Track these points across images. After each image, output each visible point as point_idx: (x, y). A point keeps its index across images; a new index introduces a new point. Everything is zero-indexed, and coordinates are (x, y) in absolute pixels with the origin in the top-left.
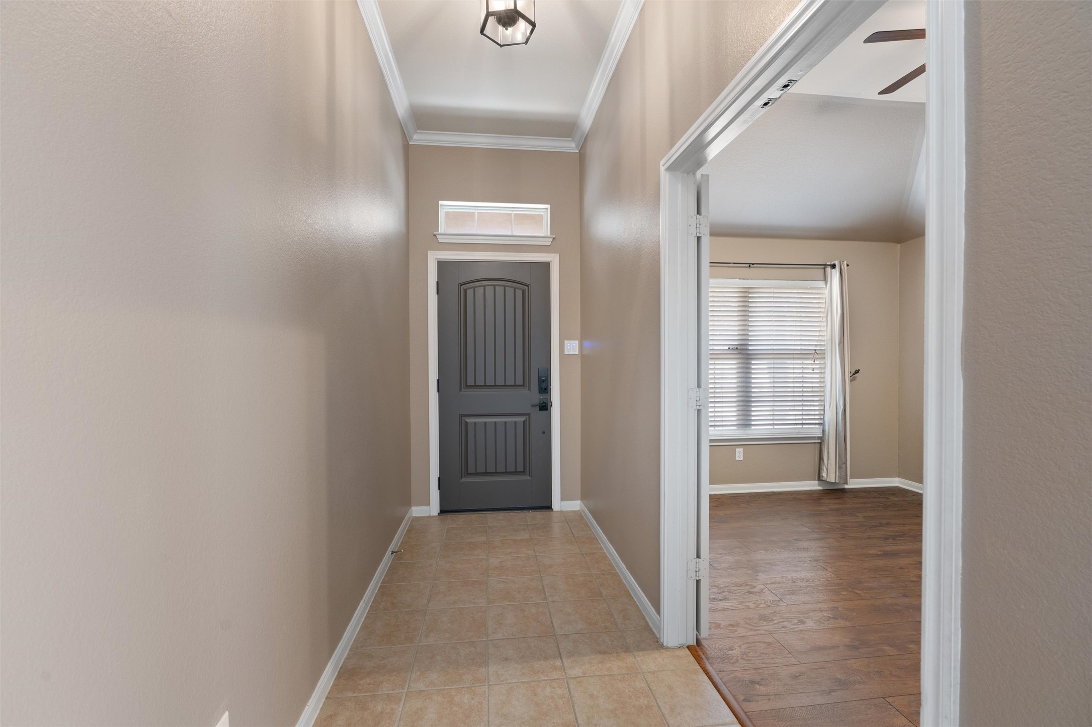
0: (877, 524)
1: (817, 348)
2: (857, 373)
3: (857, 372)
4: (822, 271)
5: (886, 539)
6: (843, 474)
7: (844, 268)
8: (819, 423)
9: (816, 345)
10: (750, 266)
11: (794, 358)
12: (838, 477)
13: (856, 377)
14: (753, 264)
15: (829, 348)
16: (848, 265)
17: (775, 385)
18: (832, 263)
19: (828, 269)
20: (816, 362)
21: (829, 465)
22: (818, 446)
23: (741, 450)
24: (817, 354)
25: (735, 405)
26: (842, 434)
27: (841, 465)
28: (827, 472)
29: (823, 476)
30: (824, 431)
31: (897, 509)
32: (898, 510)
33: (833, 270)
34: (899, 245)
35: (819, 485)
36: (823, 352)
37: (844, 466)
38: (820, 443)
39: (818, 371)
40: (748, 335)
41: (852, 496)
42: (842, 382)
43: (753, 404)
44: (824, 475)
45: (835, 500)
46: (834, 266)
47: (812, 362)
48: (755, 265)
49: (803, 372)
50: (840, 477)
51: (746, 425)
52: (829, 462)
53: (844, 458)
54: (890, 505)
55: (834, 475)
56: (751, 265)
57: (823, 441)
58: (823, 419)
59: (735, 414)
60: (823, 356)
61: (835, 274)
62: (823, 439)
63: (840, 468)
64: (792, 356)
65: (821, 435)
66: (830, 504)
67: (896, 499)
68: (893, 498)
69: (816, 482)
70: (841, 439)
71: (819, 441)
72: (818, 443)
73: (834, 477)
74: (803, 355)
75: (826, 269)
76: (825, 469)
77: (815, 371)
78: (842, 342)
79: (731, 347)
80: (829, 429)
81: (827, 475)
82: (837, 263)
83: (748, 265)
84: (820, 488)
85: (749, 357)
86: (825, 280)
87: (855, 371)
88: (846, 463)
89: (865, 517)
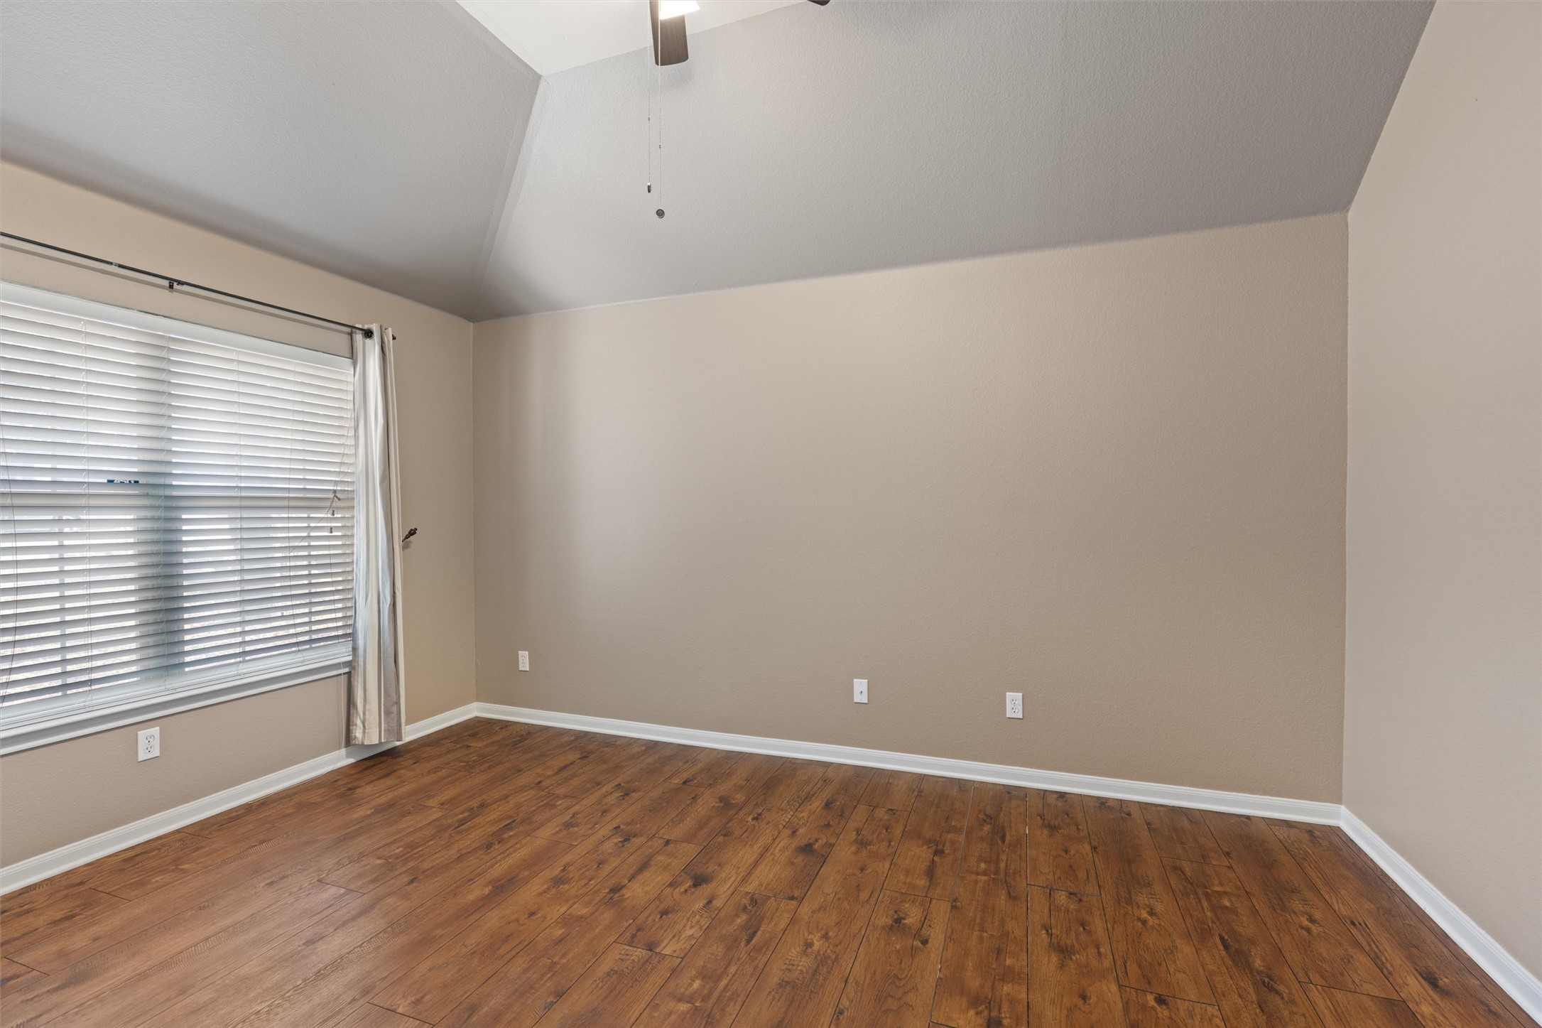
0: (466, 814)
1: (339, 488)
2: (412, 534)
3: (412, 532)
4: (347, 338)
5: (489, 846)
6: (394, 724)
7: (389, 341)
8: (343, 635)
9: (336, 483)
10: (171, 287)
11: (289, 508)
12: (385, 730)
13: (410, 542)
14: (180, 283)
15: (361, 487)
16: (394, 338)
17: (246, 567)
18: (366, 327)
19: (359, 337)
20: (335, 516)
21: (367, 713)
22: (344, 679)
23: (155, 731)
24: (338, 501)
25: (132, 623)
26: (391, 650)
27: (390, 709)
28: (364, 727)
29: (355, 738)
30: (355, 649)
31: (487, 765)
32: (489, 767)
33: (368, 341)
34: (472, 324)
35: (348, 756)
36: (350, 496)
37: (395, 708)
38: (349, 673)
39: (339, 534)
40: (170, 451)
41: (411, 762)
42: (389, 554)
43: (186, 616)
44: (357, 735)
45: (383, 780)
46: (368, 334)
47: (330, 516)
48: (185, 288)
49: (309, 537)
50: (388, 731)
51: (167, 667)
52: (367, 707)
53: (394, 695)
54: (474, 761)
55: (378, 730)
56: (175, 284)
57: (354, 668)
58: (354, 625)
59: (133, 646)
60: (350, 504)
61: (373, 347)
62: (353, 664)
63: (388, 713)
64: (285, 503)
65: (350, 658)
66: (374, 792)
67: (480, 744)
68: (477, 744)
69: (343, 751)
70: (389, 661)
71: (347, 670)
72: (344, 674)
73: (378, 733)
74: (307, 502)
75: (354, 335)
76: (359, 722)
77: (334, 534)
78: (386, 478)
79: (117, 479)
80: (365, 644)
81: (364, 733)
82: (375, 328)
83: (166, 283)
84: (351, 761)
85: (174, 504)
86: (352, 356)
87: (410, 532)
88: (398, 703)
89: (442, 804)
